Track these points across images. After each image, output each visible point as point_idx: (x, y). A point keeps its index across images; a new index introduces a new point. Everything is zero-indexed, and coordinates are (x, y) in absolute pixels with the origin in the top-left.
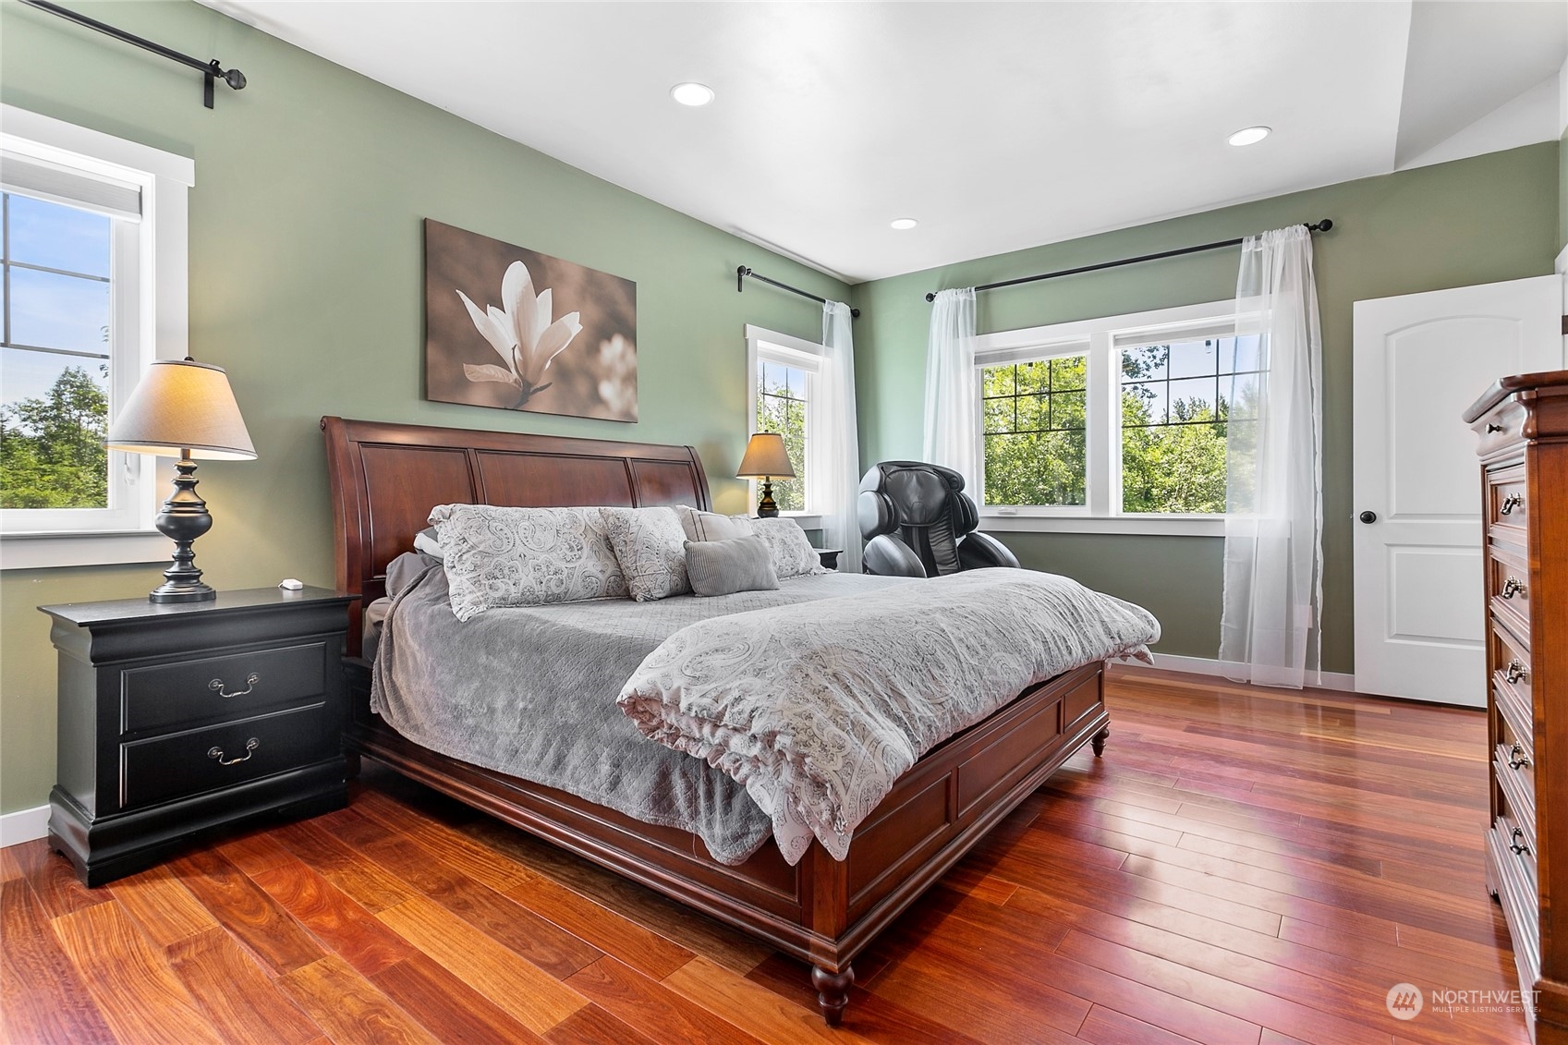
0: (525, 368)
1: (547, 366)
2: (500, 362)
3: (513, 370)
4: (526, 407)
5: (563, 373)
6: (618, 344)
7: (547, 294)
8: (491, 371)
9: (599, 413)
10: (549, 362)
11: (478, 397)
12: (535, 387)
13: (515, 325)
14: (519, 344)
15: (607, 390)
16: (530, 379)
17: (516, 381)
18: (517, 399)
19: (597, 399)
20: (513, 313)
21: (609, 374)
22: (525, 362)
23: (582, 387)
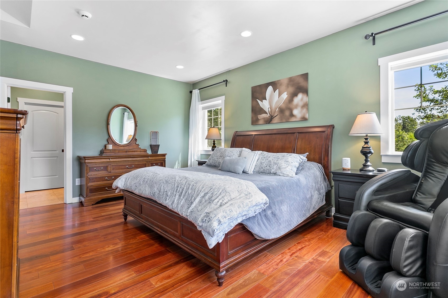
0: (271, 113)
1: (277, 110)
2: (266, 113)
3: (268, 114)
4: (272, 122)
5: (282, 111)
6: (300, 96)
7: (277, 91)
8: (264, 115)
9: (293, 119)
10: (278, 109)
11: (261, 122)
12: (274, 116)
13: (269, 102)
14: (270, 107)
15: (295, 112)
16: (272, 115)
17: (269, 116)
18: (269, 121)
19: (292, 115)
20: (268, 100)
21: (296, 107)
22: (271, 111)
23: (287, 113)
